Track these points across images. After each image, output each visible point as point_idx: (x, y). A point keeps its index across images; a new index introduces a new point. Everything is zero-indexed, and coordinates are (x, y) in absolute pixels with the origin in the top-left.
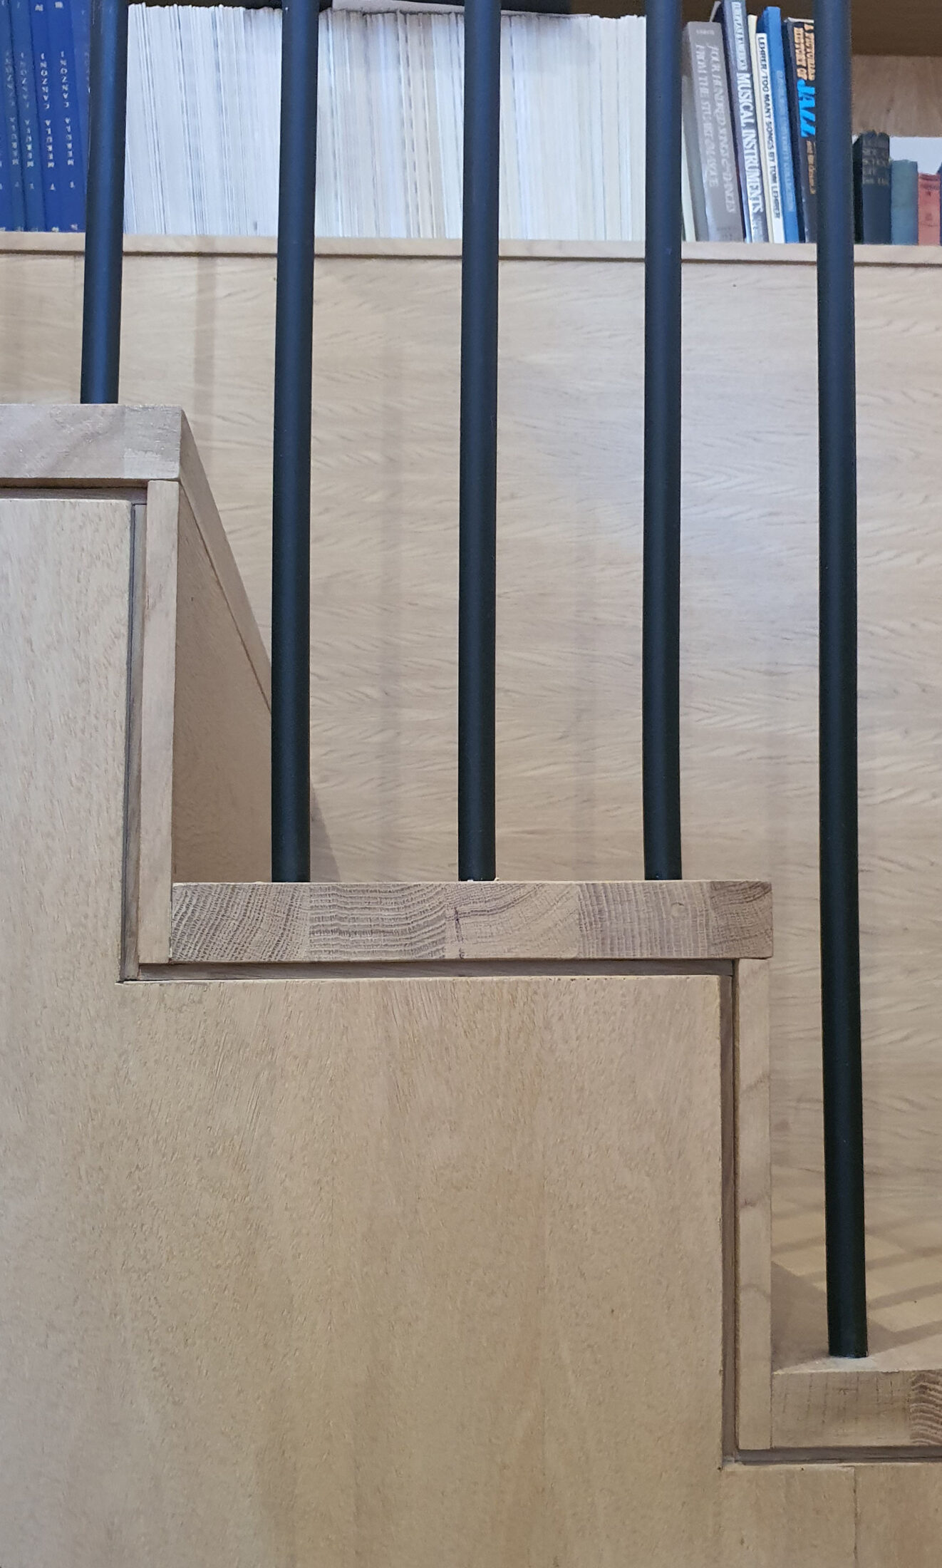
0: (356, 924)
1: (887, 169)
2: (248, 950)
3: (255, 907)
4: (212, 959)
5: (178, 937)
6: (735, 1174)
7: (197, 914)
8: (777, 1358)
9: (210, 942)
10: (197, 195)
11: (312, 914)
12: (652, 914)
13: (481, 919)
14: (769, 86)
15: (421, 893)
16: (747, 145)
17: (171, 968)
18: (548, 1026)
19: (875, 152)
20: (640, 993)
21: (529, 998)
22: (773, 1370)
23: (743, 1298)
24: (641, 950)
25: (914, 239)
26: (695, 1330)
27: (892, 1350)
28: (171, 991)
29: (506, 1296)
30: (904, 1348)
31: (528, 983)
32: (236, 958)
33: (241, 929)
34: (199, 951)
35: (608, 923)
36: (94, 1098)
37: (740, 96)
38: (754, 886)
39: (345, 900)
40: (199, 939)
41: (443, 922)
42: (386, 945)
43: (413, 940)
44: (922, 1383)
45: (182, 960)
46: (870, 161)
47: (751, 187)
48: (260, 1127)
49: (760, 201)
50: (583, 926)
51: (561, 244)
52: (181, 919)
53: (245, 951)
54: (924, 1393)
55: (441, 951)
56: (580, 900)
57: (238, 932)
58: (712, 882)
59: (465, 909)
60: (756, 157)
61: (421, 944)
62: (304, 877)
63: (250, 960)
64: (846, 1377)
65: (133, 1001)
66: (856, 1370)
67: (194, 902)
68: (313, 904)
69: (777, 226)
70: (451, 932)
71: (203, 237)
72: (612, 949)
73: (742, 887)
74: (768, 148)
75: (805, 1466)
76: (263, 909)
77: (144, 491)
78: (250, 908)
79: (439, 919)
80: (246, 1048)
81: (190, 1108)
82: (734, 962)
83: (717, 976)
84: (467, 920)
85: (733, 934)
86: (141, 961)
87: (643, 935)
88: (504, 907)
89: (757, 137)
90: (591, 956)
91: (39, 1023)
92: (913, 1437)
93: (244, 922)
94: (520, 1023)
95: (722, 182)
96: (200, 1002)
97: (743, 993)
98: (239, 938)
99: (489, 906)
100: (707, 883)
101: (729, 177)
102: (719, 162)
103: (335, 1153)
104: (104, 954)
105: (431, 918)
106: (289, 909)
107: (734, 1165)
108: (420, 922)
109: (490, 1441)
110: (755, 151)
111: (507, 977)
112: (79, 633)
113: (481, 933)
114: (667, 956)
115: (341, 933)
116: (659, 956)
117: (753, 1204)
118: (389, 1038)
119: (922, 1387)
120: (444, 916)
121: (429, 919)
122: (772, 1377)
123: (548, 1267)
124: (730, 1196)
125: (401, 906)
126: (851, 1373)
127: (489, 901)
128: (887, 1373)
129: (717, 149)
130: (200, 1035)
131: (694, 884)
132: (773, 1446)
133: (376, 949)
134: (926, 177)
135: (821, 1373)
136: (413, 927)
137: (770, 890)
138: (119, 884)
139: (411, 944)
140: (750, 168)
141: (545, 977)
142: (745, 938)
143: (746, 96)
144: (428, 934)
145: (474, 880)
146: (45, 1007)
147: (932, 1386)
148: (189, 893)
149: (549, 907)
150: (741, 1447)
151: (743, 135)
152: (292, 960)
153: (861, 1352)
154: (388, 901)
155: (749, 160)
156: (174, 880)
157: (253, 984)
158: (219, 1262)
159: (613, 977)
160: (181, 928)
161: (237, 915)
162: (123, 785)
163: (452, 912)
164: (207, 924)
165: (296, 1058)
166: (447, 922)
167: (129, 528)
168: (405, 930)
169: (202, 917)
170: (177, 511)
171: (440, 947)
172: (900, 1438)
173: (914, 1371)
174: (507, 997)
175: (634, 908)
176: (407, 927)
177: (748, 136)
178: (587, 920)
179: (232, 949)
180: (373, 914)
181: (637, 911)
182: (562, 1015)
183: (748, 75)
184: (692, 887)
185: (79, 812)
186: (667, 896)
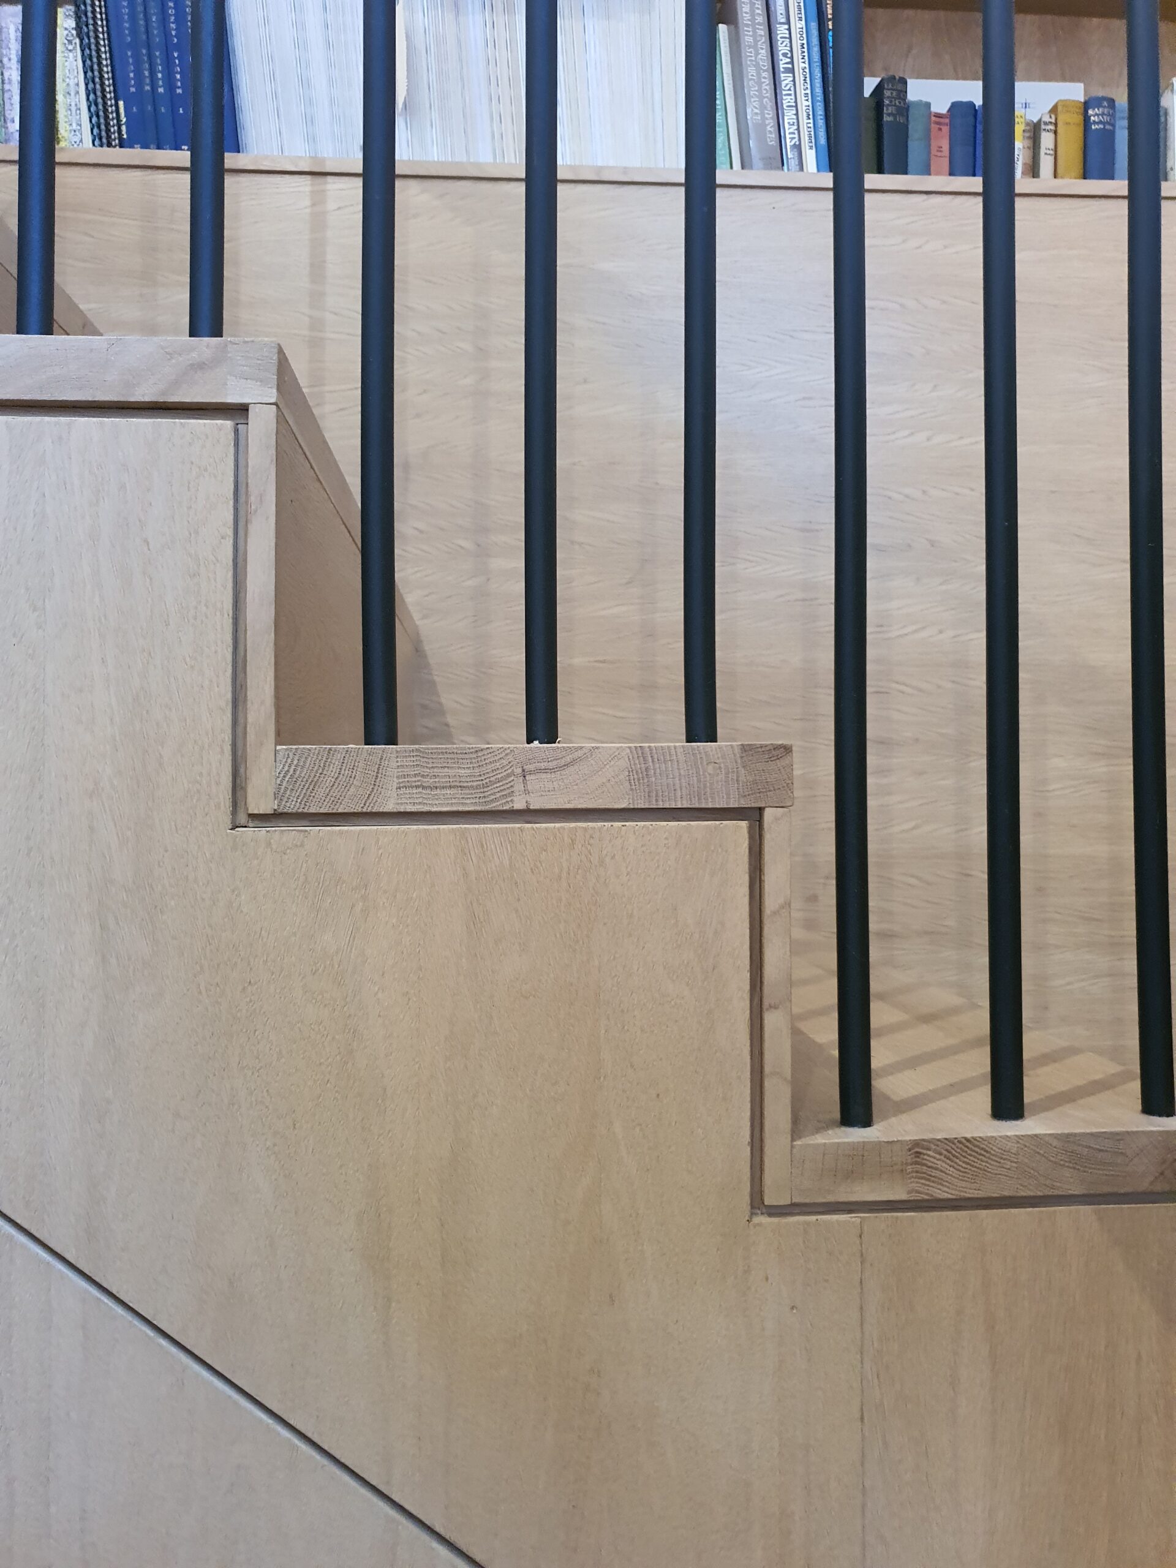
0: (437, 780)
1: (905, 109)
2: (343, 803)
3: (348, 766)
4: (312, 810)
5: (282, 791)
6: (761, 982)
7: (298, 772)
8: (796, 1131)
9: (310, 796)
10: (309, 120)
11: (398, 772)
12: (691, 772)
13: (544, 776)
14: (804, 36)
15: (492, 754)
16: (785, 87)
17: (276, 817)
18: (602, 862)
19: (895, 93)
20: (681, 837)
21: (587, 842)
22: (793, 1140)
23: (767, 1084)
24: (681, 801)
25: (927, 171)
26: (727, 1110)
27: (893, 1120)
28: (277, 836)
29: (568, 1085)
30: (904, 1117)
31: (585, 829)
32: (333, 809)
33: (336, 784)
34: (300, 803)
35: (654, 779)
36: (210, 926)
37: (779, 44)
38: (777, 747)
39: (427, 760)
40: (300, 793)
41: (512, 778)
42: (463, 798)
43: (486, 794)
44: (917, 1150)
45: (285, 811)
46: (891, 102)
47: (789, 123)
48: (355, 949)
49: (796, 136)
50: (632, 781)
51: (625, 170)
52: (284, 777)
53: (341, 803)
54: (918, 1157)
55: (510, 803)
56: (629, 759)
57: (334, 787)
58: (742, 745)
59: (531, 767)
60: (793, 97)
61: (493, 797)
62: (392, 740)
63: (346, 811)
64: (853, 1146)
65: (243, 845)
66: (862, 1140)
67: (295, 762)
68: (399, 764)
69: (810, 157)
70: (519, 786)
71: (314, 159)
72: (657, 801)
73: (767, 748)
74: (802, 89)
75: (820, 1217)
76: (355, 768)
77: (246, 412)
78: (344, 768)
79: (508, 776)
80: (343, 884)
81: (295, 934)
82: (761, 810)
83: (746, 822)
84: (533, 777)
85: (759, 787)
86: (250, 812)
87: (684, 789)
88: (565, 765)
89: (794, 81)
90: (639, 806)
91: (161, 864)
92: (909, 1192)
93: (340, 779)
94: (579, 862)
95: (764, 118)
96: (302, 845)
97: (767, 837)
98: (335, 792)
99: (551, 765)
100: (737, 745)
101: (770, 114)
102: (761, 101)
103: (421, 970)
104: (218, 806)
105: (502, 775)
106: (378, 769)
107: (761, 975)
108: (492, 779)
109: (555, 1201)
110: (792, 92)
111: (568, 824)
112: (190, 534)
113: (544, 787)
114: (703, 806)
115: (424, 788)
116: (697, 806)
117: (776, 1008)
118: (466, 875)
119: (917, 1152)
120: (513, 773)
121: (499, 776)
122: (792, 1147)
123: (604, 1060)
124: (756, 1000)
125: (475, 765)
126: (858, 1143)
127: (551, 761)
128: (888, 1142)
129: (760, 90)
130: (302, 874)
131: (726, 746)
132: (793, 1202)
133: (454, 801)
134: (938, 116)
135: (833, 1143)
136: (486, 783)
137: (791, 751)
138: (229, 748)
139: (485, 797)
140: (788, 106)
141: (600, 824)
142: (770, 791)
143: (784, 44)
144: (499, 789)
145: (540, 743)
146: (166, 851)
147: (925, 1152)
148: (291, 755)
149: (602, 766)
150: (766, 1204)
151: (782, 79)
152: (381, 810)
153: (867, 1122)
154: (464, 761)
155: (787, 101)
156: (277, 743)
157: (347, 831)
158: (322, 1060)
159: (657, 823)
160: (285, 784)
161: (333, 773)
162: (231, 664)
163: (519, 770)
164: (307, 781)
165: (385, 892)
166: (515, 779)
167: (233, 444)
168: (479, 785)
169: (303, 775)
170: (275, 431)
171: (509, 799)
172: (899, 1194)
173: (910, 1140)
174: (567, 840)
175: (675, 766)
176: (481, 783)
177: (786, 80)
178: (636, 776)
179: (328, 802)
180: (451, 772)
181: (679, 769)
182: (614, 855)
183: (786, 27)
184: (724, 749)
185: (193, 688)
186: (704, 757)
